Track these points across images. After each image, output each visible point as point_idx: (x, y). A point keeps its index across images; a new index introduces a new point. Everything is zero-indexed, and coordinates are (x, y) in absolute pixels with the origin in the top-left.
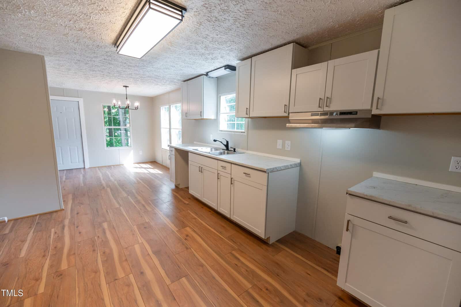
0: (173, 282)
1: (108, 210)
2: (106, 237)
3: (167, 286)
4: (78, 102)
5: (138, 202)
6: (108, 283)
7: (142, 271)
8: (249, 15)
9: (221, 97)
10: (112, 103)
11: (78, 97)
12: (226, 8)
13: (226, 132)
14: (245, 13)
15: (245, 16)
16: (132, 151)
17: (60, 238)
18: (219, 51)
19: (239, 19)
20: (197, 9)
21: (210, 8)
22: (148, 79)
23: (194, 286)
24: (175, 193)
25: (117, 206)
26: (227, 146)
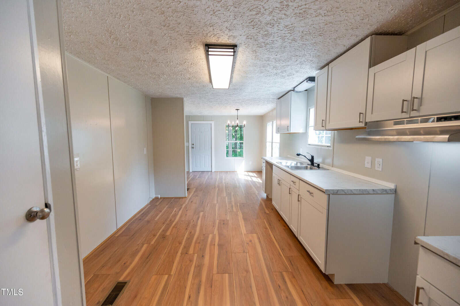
0: (218, 273)
1: (208, 204)
2: (197, 222)
3: (213, 274)
4: (211, 124)
5: (230, 202)
6: (182, 254)
7: (204, 255)
8: (293, 30)
9: (311, 110)
10: (236, 123)
11: (211, 121)
12: (266, 33)
13: (314, 146)
14: (286, 29)
15: (289, 31)
16: (244, 161)
17: (175, 216)
18: (289, 67)
19: (285, 36)
20: (244, 42)
21: (254, 38)
22: (249, 101)
23: (231, 285)
24: (261, 201)
25: (216, 202)
26: (312, 160)
